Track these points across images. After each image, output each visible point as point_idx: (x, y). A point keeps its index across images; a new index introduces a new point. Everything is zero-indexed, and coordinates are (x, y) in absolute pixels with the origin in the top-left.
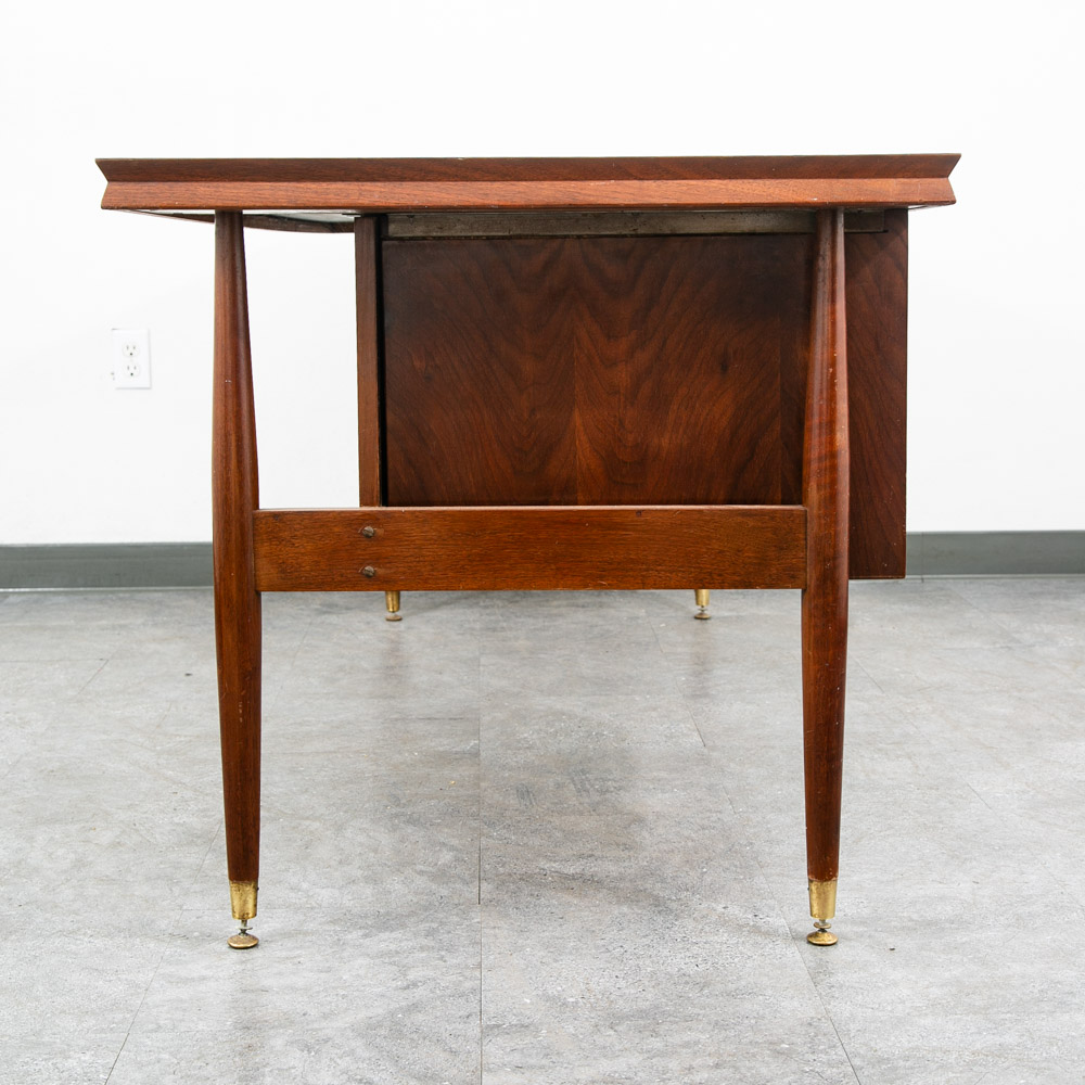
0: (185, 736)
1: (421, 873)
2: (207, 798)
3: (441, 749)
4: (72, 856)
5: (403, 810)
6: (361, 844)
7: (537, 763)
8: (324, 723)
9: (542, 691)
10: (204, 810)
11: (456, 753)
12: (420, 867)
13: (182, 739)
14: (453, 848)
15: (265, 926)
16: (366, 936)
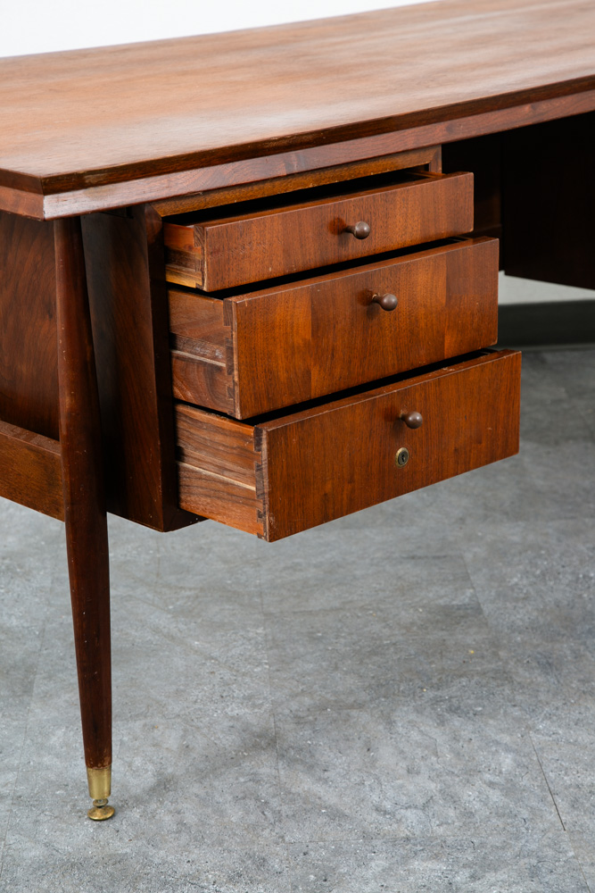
0: (190, 589)
1: (491, 784)
2: (247, 680)
3: (441, 602)
4: (150, 767)
5: (439, 693)
6: (419, 745)
7: (541, 620)
8: (315, 566)
9: (506, 513)
10: (249, 698)
11: (459, 608)
12: (487, 777)
13: (188, 593)
14: (508, 749)
15: (373, 864)
16: (473, 877)
